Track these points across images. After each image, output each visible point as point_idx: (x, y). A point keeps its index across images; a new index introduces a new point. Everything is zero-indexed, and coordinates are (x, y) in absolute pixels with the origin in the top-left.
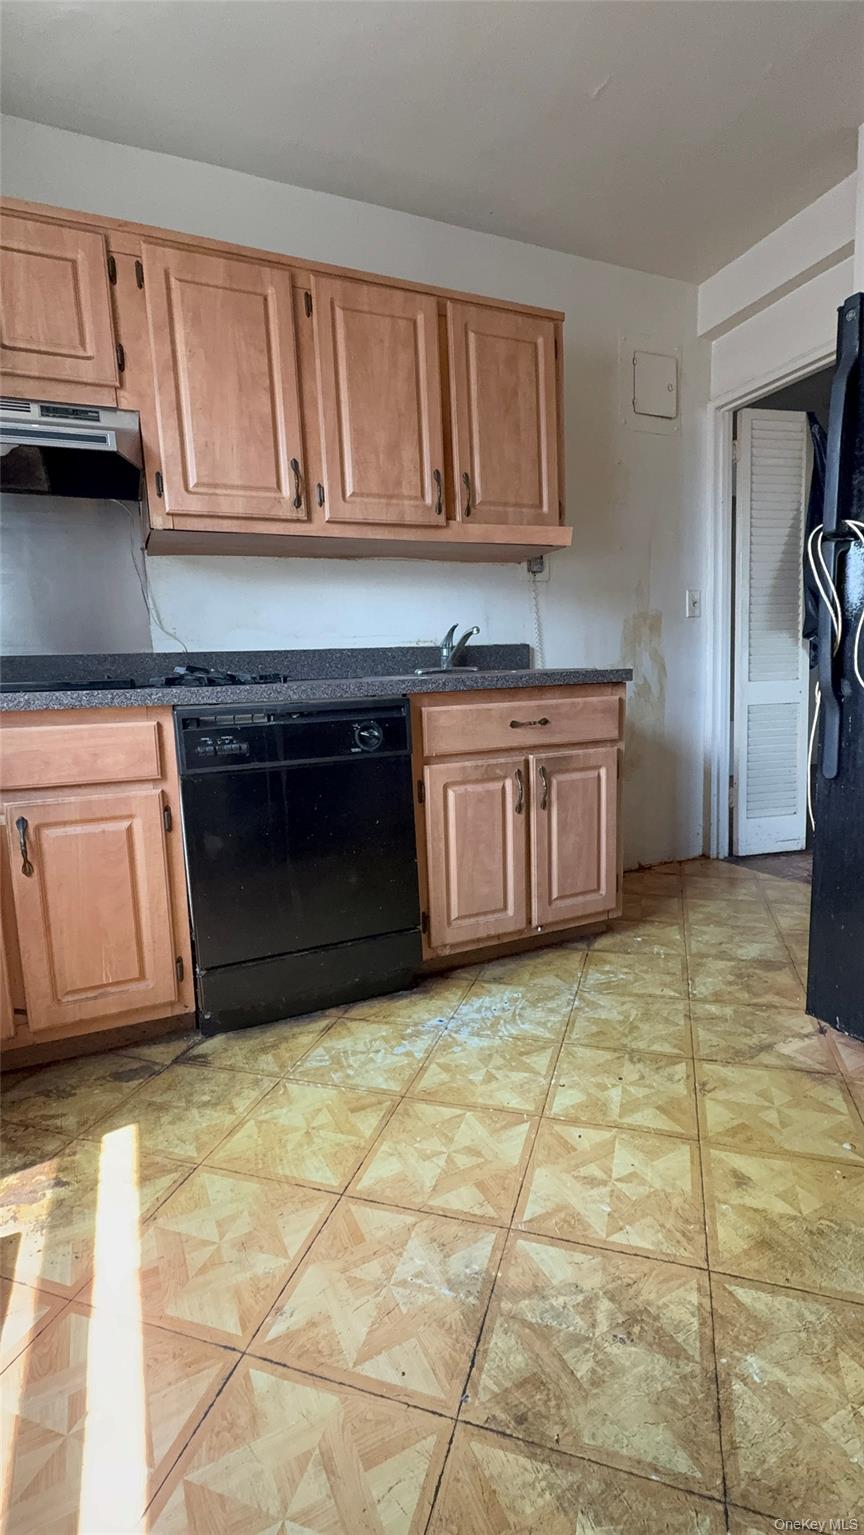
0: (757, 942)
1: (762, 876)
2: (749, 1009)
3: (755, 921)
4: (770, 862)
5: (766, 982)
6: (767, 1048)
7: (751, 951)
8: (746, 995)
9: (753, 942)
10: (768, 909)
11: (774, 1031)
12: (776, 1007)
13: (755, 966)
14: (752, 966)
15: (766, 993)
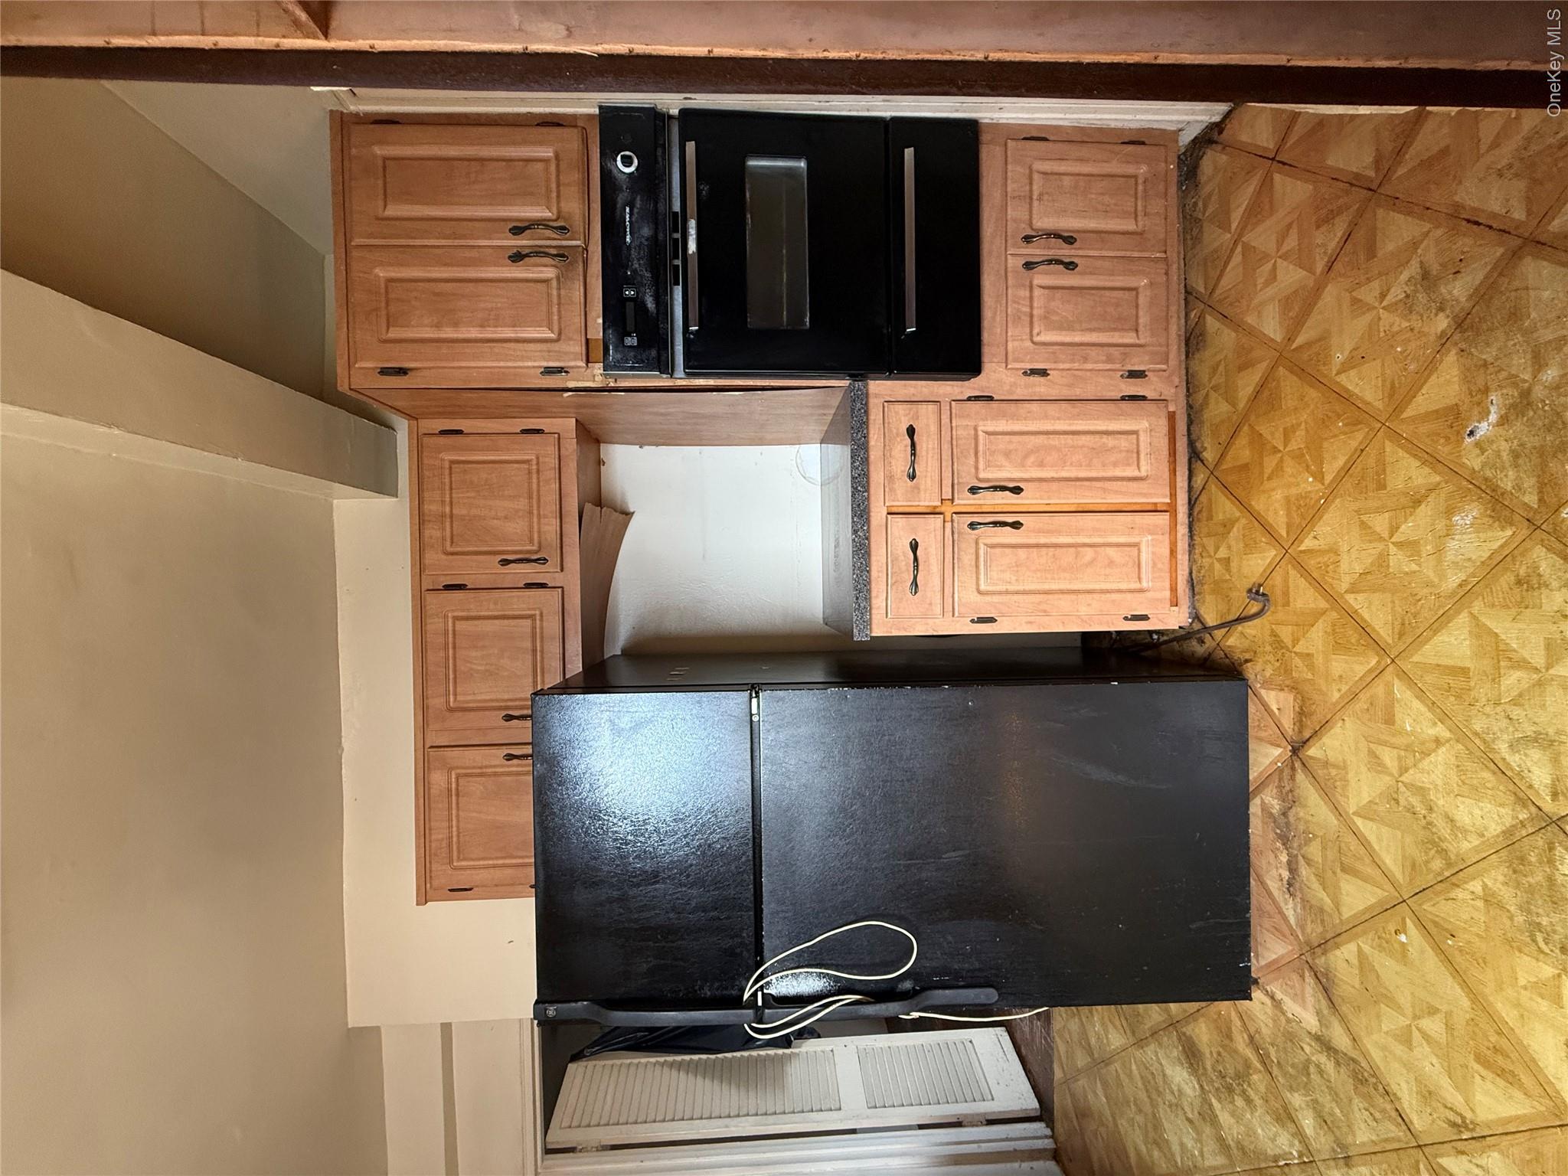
0: (1163, 1071)
1: (1058, 1074)
2: (1275, 1071)
3: (1130, 1076)
4: (1035, 1069)
5: (1219, 1054)
6: (1325, 1044)
7: (1179, 1076)
8: (1255, 1077)
9: (1164, 1075)
10: (1106, 1062)
11: (1291, 1037)
12: (1251, 1038)
13: (1201, 1071)
14: (1205, 1074)
15: (1236, 1051)
